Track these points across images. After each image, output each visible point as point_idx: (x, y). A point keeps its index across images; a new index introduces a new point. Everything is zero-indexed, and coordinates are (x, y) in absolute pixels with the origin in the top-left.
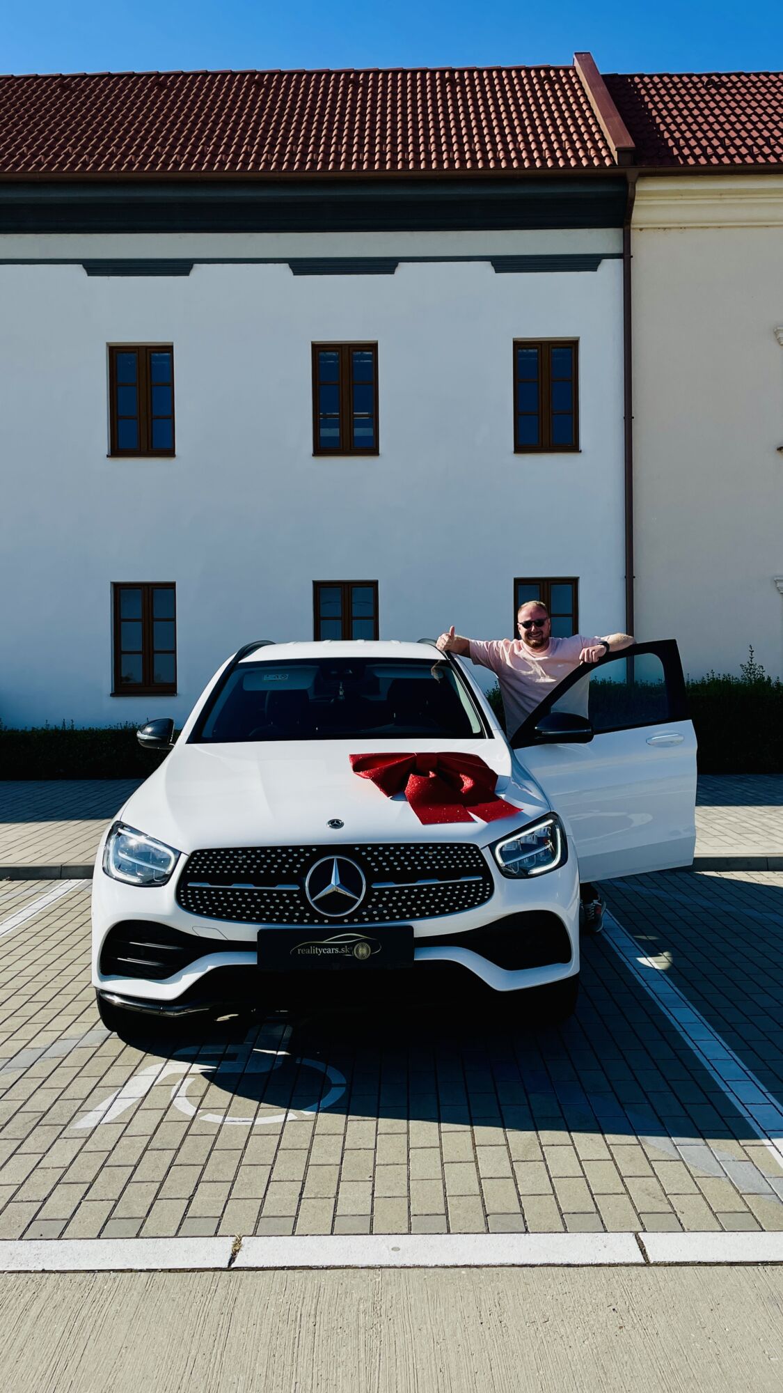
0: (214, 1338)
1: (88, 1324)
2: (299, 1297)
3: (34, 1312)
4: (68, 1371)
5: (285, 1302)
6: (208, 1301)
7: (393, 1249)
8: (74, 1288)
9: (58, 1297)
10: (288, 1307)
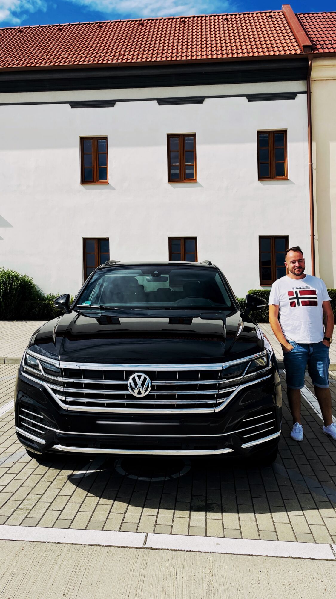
0: (138, 580)
1: (83, 569)
2: (175, 564)
3: (59, 562)
4: (75, 591)
5: (169, 565)
6: (135, 562)
7: (216, 544)
8: (76, 552)
9: (69, 556)
10: (170, 568)
